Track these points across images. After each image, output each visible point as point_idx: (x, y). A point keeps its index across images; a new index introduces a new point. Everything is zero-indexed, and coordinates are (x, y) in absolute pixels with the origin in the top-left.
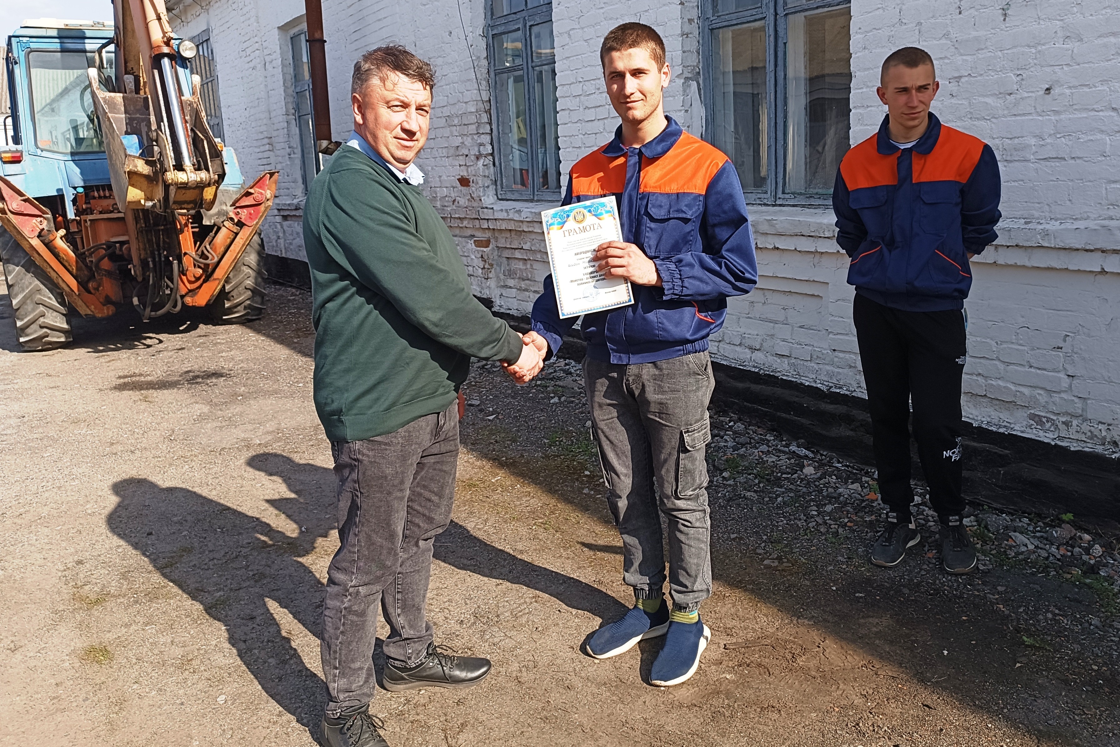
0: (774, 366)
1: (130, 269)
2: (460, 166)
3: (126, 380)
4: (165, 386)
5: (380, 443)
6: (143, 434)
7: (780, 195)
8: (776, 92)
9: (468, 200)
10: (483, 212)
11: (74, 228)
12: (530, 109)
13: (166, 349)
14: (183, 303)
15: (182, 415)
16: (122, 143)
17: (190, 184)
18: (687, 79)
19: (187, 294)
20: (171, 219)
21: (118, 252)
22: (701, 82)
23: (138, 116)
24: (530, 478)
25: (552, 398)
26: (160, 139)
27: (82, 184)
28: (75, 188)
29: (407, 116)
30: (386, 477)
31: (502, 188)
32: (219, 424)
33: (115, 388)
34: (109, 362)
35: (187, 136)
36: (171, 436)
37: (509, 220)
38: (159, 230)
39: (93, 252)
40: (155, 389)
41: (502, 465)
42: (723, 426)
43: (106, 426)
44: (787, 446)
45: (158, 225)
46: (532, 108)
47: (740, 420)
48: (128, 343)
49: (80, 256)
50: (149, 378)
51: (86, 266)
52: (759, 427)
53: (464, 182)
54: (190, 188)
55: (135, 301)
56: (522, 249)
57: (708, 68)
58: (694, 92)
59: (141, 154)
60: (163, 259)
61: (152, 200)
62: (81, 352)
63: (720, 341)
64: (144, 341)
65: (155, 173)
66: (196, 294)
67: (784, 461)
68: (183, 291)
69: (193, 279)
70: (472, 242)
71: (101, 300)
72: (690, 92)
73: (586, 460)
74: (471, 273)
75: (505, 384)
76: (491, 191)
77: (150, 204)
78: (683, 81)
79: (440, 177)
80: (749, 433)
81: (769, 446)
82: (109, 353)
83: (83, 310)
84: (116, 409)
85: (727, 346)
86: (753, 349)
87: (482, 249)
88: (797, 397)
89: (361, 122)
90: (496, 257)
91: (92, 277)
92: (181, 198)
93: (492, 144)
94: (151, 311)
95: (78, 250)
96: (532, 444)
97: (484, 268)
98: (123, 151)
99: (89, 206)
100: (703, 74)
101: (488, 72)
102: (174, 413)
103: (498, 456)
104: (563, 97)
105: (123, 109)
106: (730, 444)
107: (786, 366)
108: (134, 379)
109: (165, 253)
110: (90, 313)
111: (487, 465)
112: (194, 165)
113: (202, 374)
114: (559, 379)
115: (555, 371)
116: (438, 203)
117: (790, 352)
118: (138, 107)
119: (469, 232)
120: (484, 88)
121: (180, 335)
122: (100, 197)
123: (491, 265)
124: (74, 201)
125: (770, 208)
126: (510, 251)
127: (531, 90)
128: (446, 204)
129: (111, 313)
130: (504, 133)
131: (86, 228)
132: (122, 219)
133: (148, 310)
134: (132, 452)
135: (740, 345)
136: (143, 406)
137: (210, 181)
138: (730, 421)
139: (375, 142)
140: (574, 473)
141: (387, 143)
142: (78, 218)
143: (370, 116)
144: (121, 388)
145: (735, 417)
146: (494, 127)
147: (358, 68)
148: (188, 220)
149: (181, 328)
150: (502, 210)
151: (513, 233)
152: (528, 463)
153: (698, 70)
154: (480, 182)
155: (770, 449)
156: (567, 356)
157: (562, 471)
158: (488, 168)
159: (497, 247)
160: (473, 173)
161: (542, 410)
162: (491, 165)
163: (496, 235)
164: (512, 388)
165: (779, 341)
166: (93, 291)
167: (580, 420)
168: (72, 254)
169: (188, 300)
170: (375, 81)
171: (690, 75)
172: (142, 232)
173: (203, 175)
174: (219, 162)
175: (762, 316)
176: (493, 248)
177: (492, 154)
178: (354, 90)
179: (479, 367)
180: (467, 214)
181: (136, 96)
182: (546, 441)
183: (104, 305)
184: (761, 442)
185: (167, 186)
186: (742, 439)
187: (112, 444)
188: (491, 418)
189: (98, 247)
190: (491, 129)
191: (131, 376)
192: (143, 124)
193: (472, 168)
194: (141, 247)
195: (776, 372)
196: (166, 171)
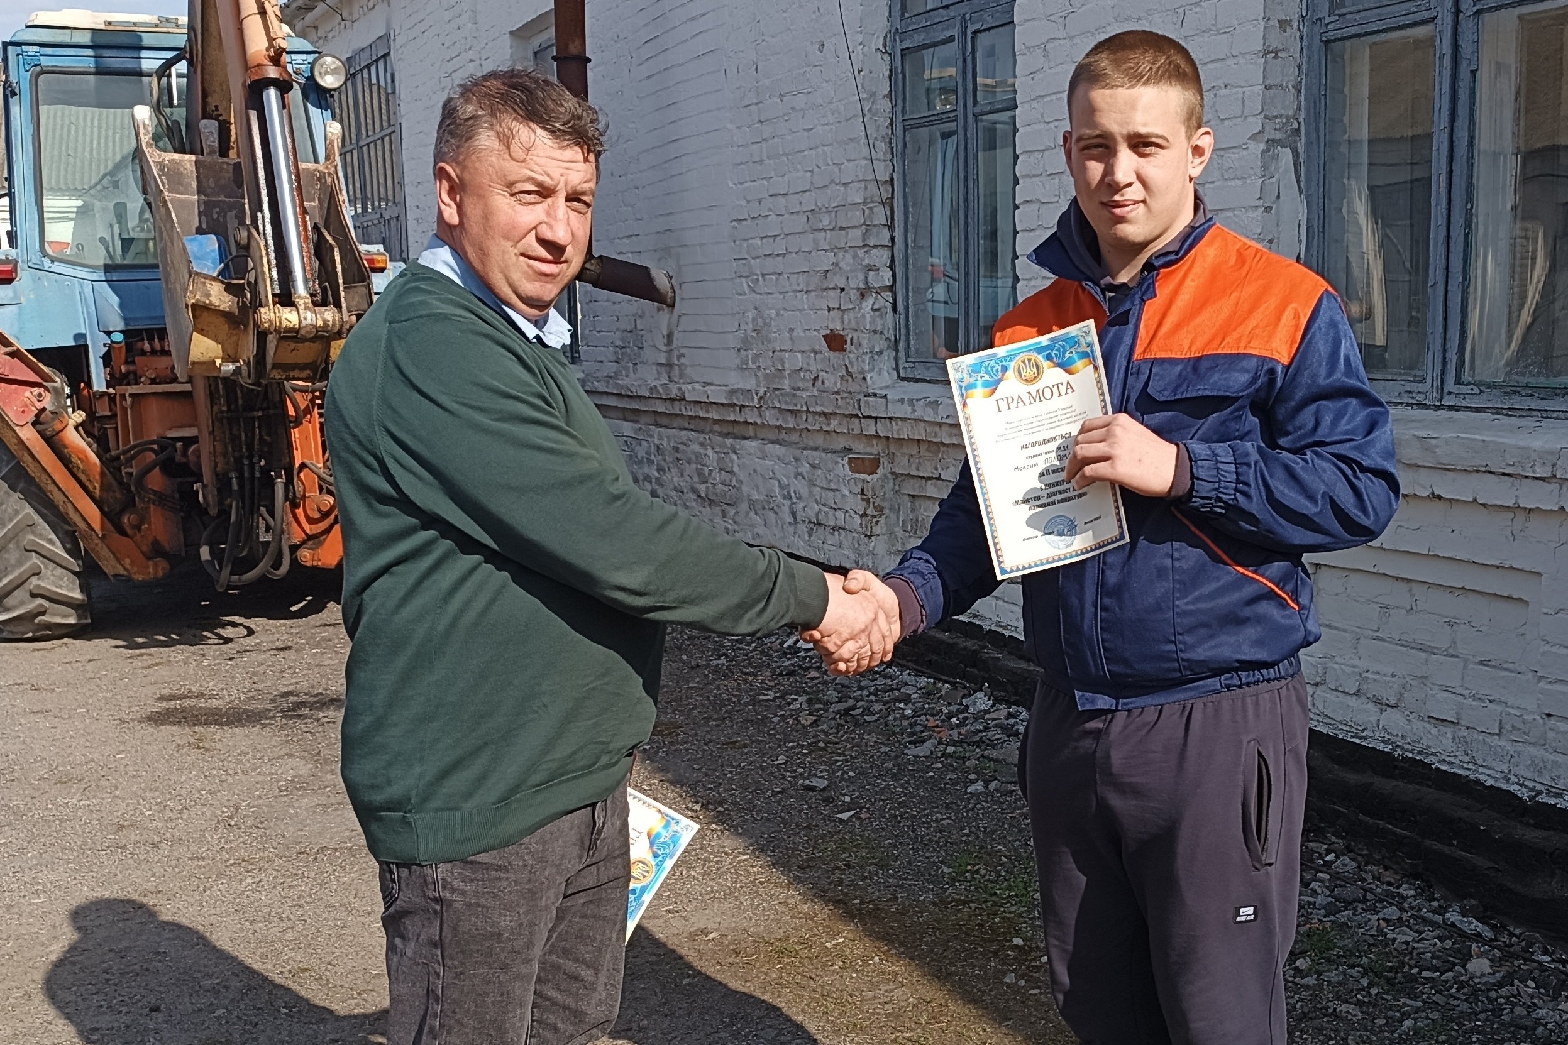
0: (1425, 741)
1: (197, 492)
2: (829, 310)
3: (172, 704)
4: (240, 720)
5: (487, 867)
6: (181, 812)
7: (1450, 386)
8: (1451, 172)
9: (842, 378)
10: (867, 402)
11: (103, 410)
12: (966, 200)
13: (257, 648)
14: (294, 562)
15: (260, 779)
16: (185, 251)
17: (302, 332)
18: (1271, 142)
19: (303, 543)
20: (277, 398)
21: (179, 458)
22: (1301, 150)
23: (222, 198)
24: (901, 944)
25: (972, 782)
26: (253, 244)
27: (121, 326)
28: (108, 333)
29: (548, 214)
30: (500, 935)
31: (908, 356)
32: (323, 800)
33: (149, 719)
34: (149, 667)
35: (303, 236)
36: (231, 817)
37: (915, 420)
38: (253, 418)
39: (133, 457)
40: (221, 724)
41: (850, 915)
42: (1312, 861)
43: (117, 793)
44: (1442, 911)
45: (253, 409)
46: (971, 198)
47: (1349, 849)
48: (193, 631)
49: (110, 463)
50: (214, 703)
51: (120, 483)
52: (1386, 868)
53: (835, 342)
54: (304, 340)
55: (205, 553)
56: (939, 478)
57: (1317, 123)
58: (1286, 171)
59: (220, 273)
60: (258, 475)
61: (235, 360)
62: (103, 647)
63: (1317, 684)
64: (221, 631)
65: (243, 309)
66: (321, 543)
67: (1430, 943)
68: (297, 537)
69: (317, 515)
70: (846, 461)
71: (145, 548)
72: (1277, 169)
73: (1020, 915)
74: (841, 523)
75: (884, 749)
76: (886, 362)
77: (230, 367)
78: (1263, 146)
79: (791, 330)
80: (1363, 880)
81: (1402, 910)
82: (152, 650)
83: (110, 566)
84: (143, 759)
85: (1331, 696)
86: (1382, 705)
87: (863, 476)
88: (1466, 808)
89: (455, 220)
90: (890, 494)
91: (129, 504)
92: (288, 357)
93: (892, 267)
94: (232, 574)
95: (108, 450)
96: (919, 873)
97: (865, 515)
98: (186, 263)
99: (132, 368)
100: (1307, 134)
101: (891, 124)
102: (244, 773)
103: (846, 894)
104: (1027, 176)
105: (194, 184)
106: (1320, 900)
107: (1448, 743)
108: (186, 703)
109: (263, 463)
110: (122, 572)
111: (822, 912)
112: (312, 295)
113: (312, 699)
114: (992, 744)
115: (986, 729)
116: (787, 382)
117: (1458, 714)
118: (222, 182)
119: (841, 443)
120: (881, 156)
121: (288, 622)
122: (153, 352)
123: (880, 509)
124: (107, 359)
125: (1430, 412)
126: (917, 483)
127: (970, 161)
128: (801, 385)
129: (160, 574)
130: (915, 247)
131: (124, 409)
132: (187, 395)
133: (226, 571)
134: (155, 845)
135: (1357, 694)
136: (193, 756)
137: (341, 326)
138: (1328, 852)
139: (483, 263)
140: (990, 941)
141: (507, 266)
142: (111, 391)
143: (473, 211)
144: (158, 719)
145: (1340, 843)
146: (898, 233)
147: (449, 112)
148: (312, 401)
149: (293, 609)
150: (902, 401)
151: (924, 447)
152: (902, 913)
153: (1295, 125)
154: (865, 343)
155: (1405, 916)
156: (1013, 698)
157: (968, 935)
158: (881, 316)
159: (893, 473)
160: (853, 325)
161: (947, 807)
162: (889, 310)
163: (892, 449)
164: (897, 757)
165: (1436, 689)
166: (129, 531)
167: (1020, 830)
168: (97, 461)
169: (306, 556)
170: (486, 139)
171: (1278, 136)
172: (221, 420)
173: (329, 315)
174: (364, 291)
175: (1404, 637)
176: (885, 476)
177: (892, 288)
178: (439, 156)
179: (838, 712)
180: (838, 407)
181: (220, 160)
182: (946, 870)
183: (149, 558)
184: (1388, 898)
185: (262, 336)
186: (1348, 892)
187: (121, 828)
188: (845, 816)
189: (143, 448)
190: (893, 239)
191: (183, 697)
192: (231, 215)
193: (851, 314)
194: (219, 449)
195: (1427, 755)
196: (261, 305)
